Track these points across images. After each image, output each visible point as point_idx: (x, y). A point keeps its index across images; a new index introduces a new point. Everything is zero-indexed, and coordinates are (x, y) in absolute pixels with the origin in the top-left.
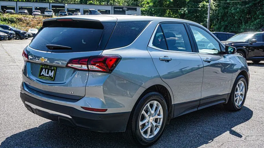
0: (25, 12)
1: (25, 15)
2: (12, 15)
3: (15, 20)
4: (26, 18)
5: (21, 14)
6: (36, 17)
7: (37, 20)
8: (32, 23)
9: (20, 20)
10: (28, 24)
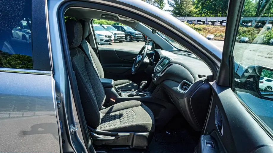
0: (209, 24)
1: (209, 26)
2: (201, 26)
3: (201, 29)
4: (209, 27)
5: (206, 25)
6: (216, 26)
7: (216, 29)
8: (212, 31)
9: (204, 29)
10: (209, 31)
